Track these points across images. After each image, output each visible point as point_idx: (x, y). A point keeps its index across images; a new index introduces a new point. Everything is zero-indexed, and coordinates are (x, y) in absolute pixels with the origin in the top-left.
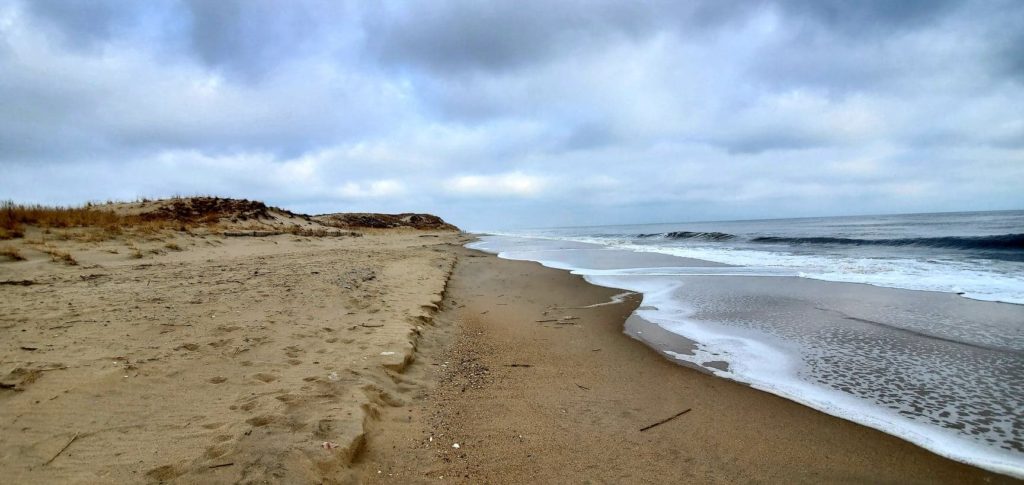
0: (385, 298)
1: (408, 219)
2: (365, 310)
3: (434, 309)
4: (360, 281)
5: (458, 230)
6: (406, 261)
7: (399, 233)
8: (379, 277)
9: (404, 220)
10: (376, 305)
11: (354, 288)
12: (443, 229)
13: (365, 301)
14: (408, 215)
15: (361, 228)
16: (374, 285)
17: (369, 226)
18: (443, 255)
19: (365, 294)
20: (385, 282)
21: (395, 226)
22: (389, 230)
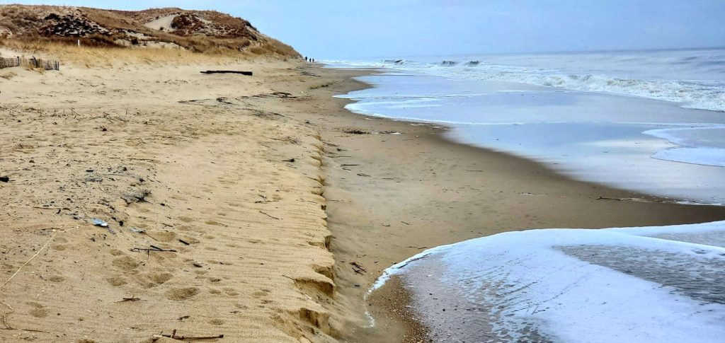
0: (198, 254)
1: (165, 23)
2: (161, 289)
3: (327, 289)
4: (119, 205)
5: (296, 55)
6: (199, 145)
7: (148, 61)
8: (159, 194)
9: (154, 26)
10: (183, 277)
11: (114, 226)
12: (255, 51)
13: (152, 265)
14: (166, 12)
15: (52, 47)
16: (156, 217)
17: (71, 41)
18: (286, 129)
19: (144, 242)
20: (178, 209)
21: (135, 42)
22: (123, 53)
